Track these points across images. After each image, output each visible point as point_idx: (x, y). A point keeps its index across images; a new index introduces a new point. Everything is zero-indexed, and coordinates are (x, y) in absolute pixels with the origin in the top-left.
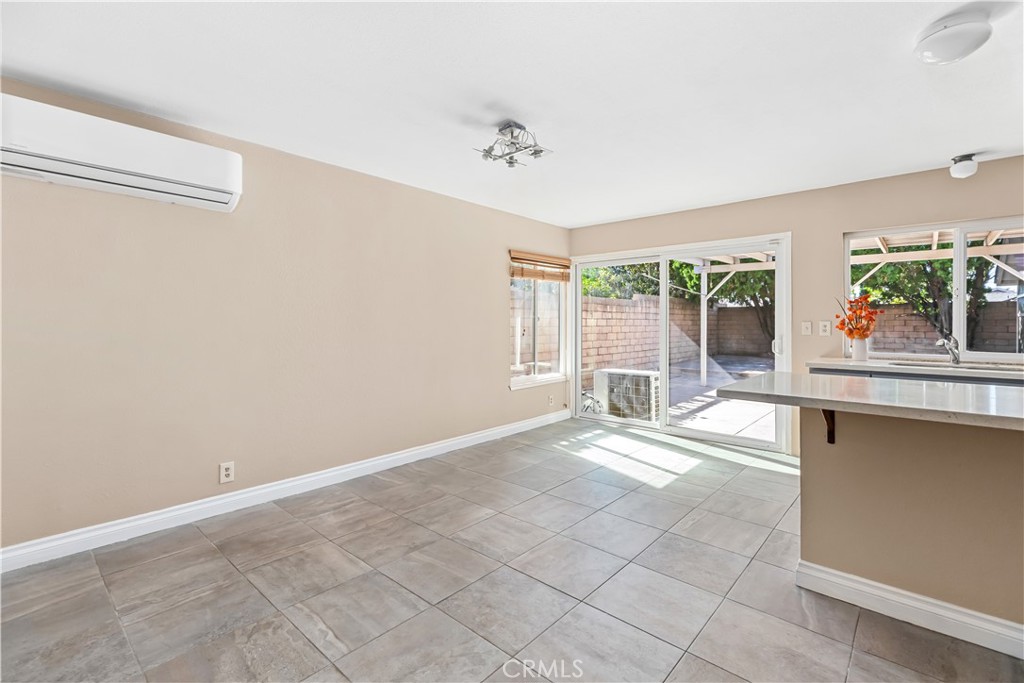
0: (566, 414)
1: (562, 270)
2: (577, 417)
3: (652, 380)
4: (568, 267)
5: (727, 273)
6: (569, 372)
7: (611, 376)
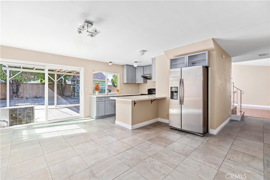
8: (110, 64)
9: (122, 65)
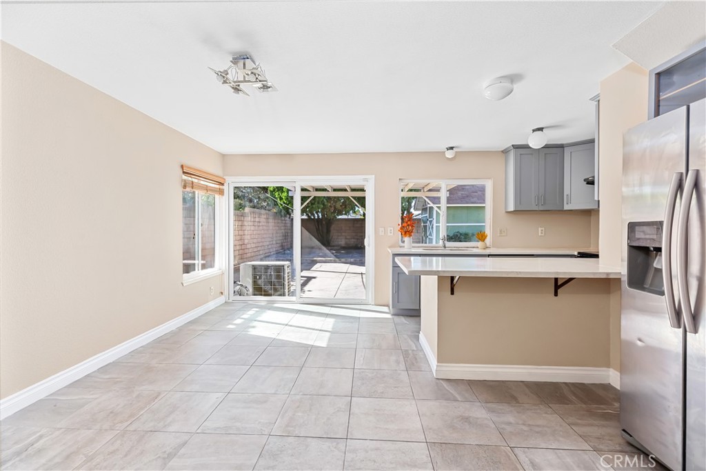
0: (222, 299)
1: (218, 186)
2: (230, 301)
3: (286, 267)
4: (223, 184)
5: (309, 197)
6: (224, 268)
7: (254, 268)
8: (449, 154)
9: (502, 151)
